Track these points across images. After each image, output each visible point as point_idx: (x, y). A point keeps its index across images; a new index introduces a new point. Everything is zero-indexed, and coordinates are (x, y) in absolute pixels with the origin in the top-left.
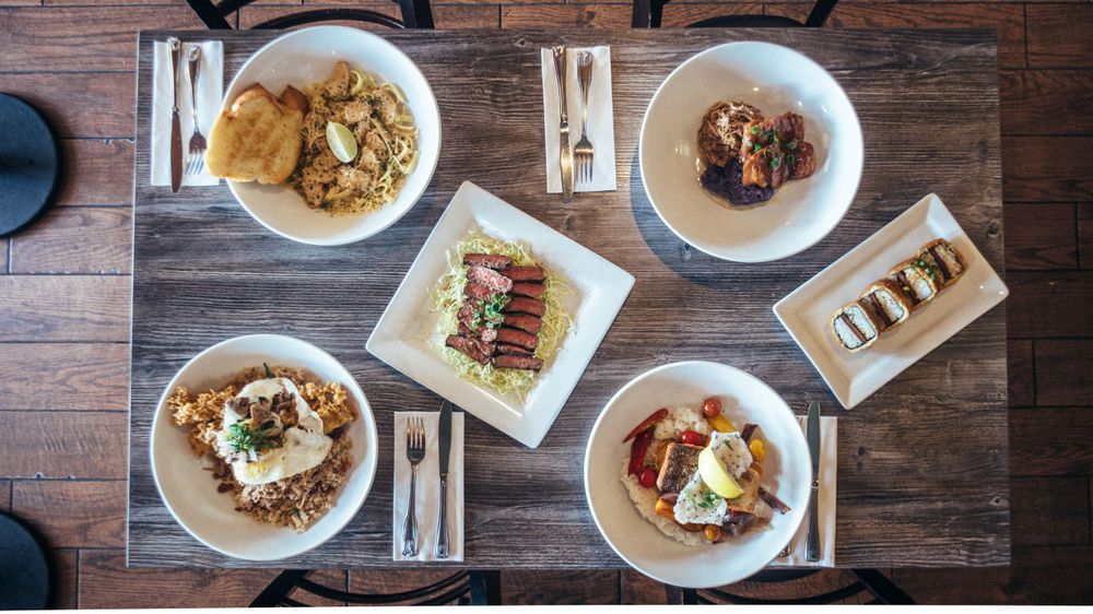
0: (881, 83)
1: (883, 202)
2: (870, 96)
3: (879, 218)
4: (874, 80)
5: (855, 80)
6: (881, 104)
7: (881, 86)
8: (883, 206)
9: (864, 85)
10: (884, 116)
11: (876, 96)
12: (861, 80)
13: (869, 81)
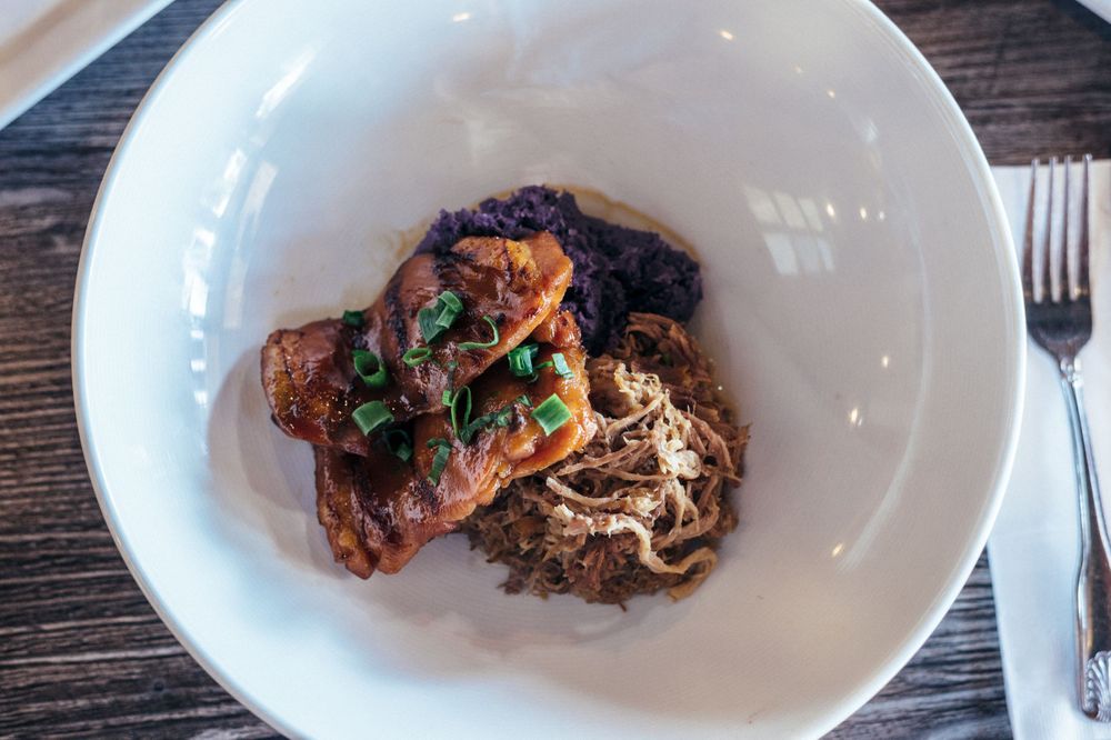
0: (63, 705)
1: (48, 221)
2: (105, 646)
3: (64, 160)
4: (96, 712)
5: (174, 704)
6: (60, 615)
7: (65, 691)
8: (46, 207)
9: (134, 686)
10: (51, 562)
11: (79, 647)
12: (143, 708)
13: (118, 709)
